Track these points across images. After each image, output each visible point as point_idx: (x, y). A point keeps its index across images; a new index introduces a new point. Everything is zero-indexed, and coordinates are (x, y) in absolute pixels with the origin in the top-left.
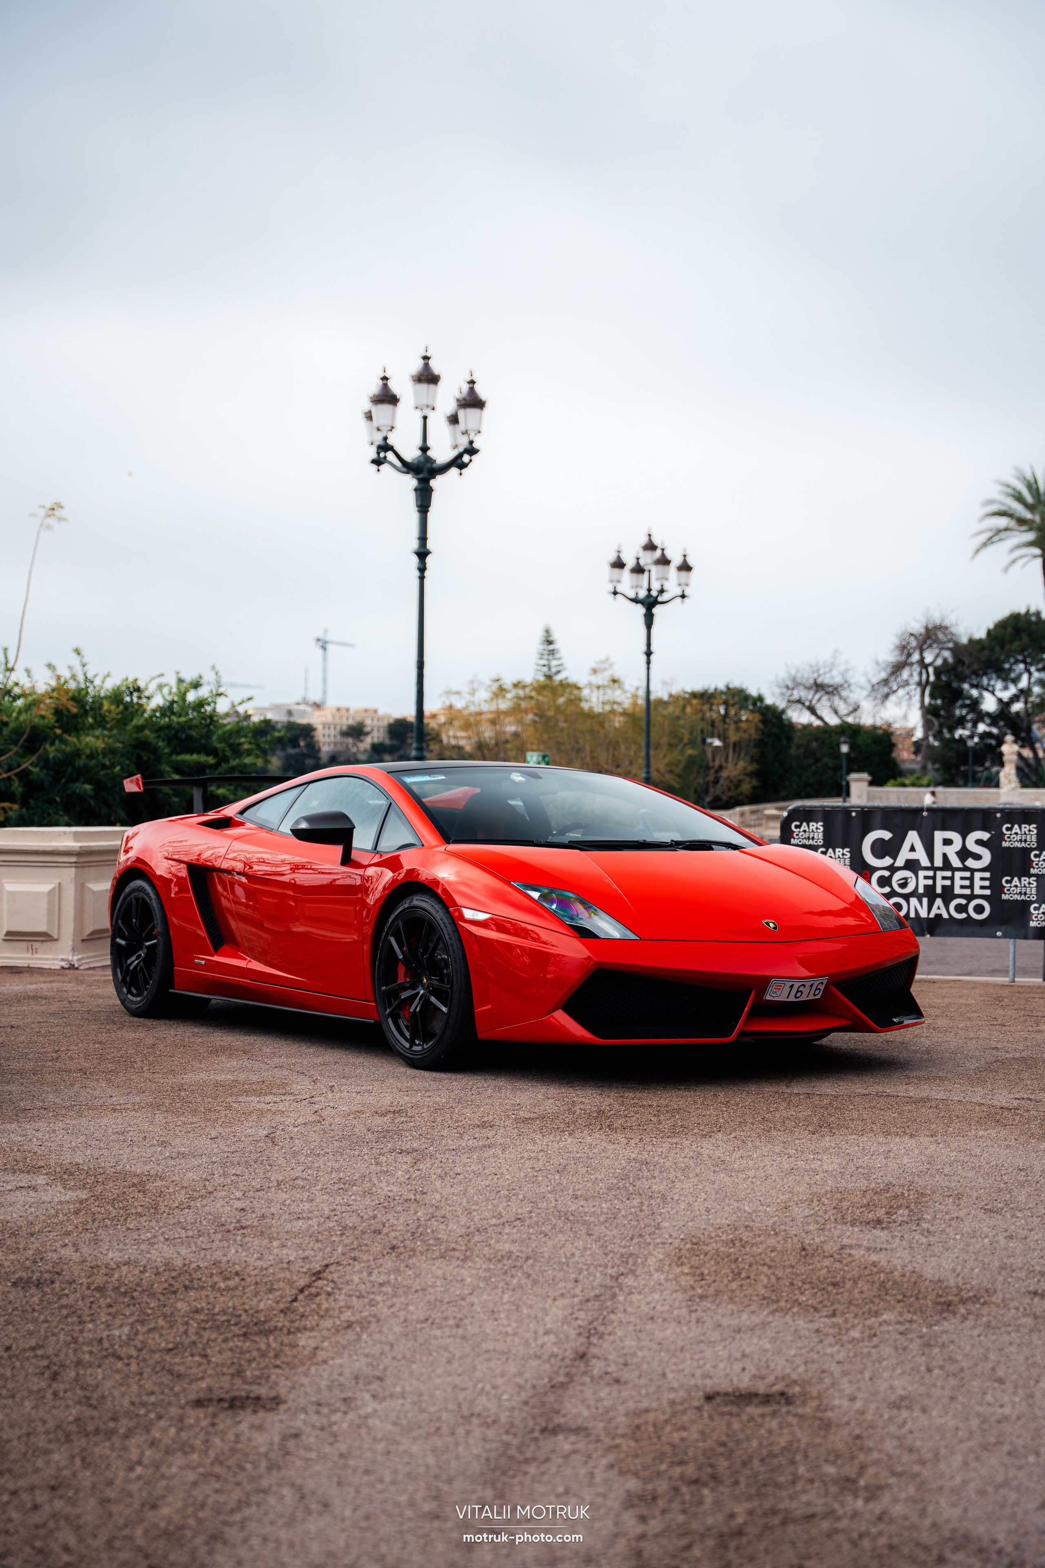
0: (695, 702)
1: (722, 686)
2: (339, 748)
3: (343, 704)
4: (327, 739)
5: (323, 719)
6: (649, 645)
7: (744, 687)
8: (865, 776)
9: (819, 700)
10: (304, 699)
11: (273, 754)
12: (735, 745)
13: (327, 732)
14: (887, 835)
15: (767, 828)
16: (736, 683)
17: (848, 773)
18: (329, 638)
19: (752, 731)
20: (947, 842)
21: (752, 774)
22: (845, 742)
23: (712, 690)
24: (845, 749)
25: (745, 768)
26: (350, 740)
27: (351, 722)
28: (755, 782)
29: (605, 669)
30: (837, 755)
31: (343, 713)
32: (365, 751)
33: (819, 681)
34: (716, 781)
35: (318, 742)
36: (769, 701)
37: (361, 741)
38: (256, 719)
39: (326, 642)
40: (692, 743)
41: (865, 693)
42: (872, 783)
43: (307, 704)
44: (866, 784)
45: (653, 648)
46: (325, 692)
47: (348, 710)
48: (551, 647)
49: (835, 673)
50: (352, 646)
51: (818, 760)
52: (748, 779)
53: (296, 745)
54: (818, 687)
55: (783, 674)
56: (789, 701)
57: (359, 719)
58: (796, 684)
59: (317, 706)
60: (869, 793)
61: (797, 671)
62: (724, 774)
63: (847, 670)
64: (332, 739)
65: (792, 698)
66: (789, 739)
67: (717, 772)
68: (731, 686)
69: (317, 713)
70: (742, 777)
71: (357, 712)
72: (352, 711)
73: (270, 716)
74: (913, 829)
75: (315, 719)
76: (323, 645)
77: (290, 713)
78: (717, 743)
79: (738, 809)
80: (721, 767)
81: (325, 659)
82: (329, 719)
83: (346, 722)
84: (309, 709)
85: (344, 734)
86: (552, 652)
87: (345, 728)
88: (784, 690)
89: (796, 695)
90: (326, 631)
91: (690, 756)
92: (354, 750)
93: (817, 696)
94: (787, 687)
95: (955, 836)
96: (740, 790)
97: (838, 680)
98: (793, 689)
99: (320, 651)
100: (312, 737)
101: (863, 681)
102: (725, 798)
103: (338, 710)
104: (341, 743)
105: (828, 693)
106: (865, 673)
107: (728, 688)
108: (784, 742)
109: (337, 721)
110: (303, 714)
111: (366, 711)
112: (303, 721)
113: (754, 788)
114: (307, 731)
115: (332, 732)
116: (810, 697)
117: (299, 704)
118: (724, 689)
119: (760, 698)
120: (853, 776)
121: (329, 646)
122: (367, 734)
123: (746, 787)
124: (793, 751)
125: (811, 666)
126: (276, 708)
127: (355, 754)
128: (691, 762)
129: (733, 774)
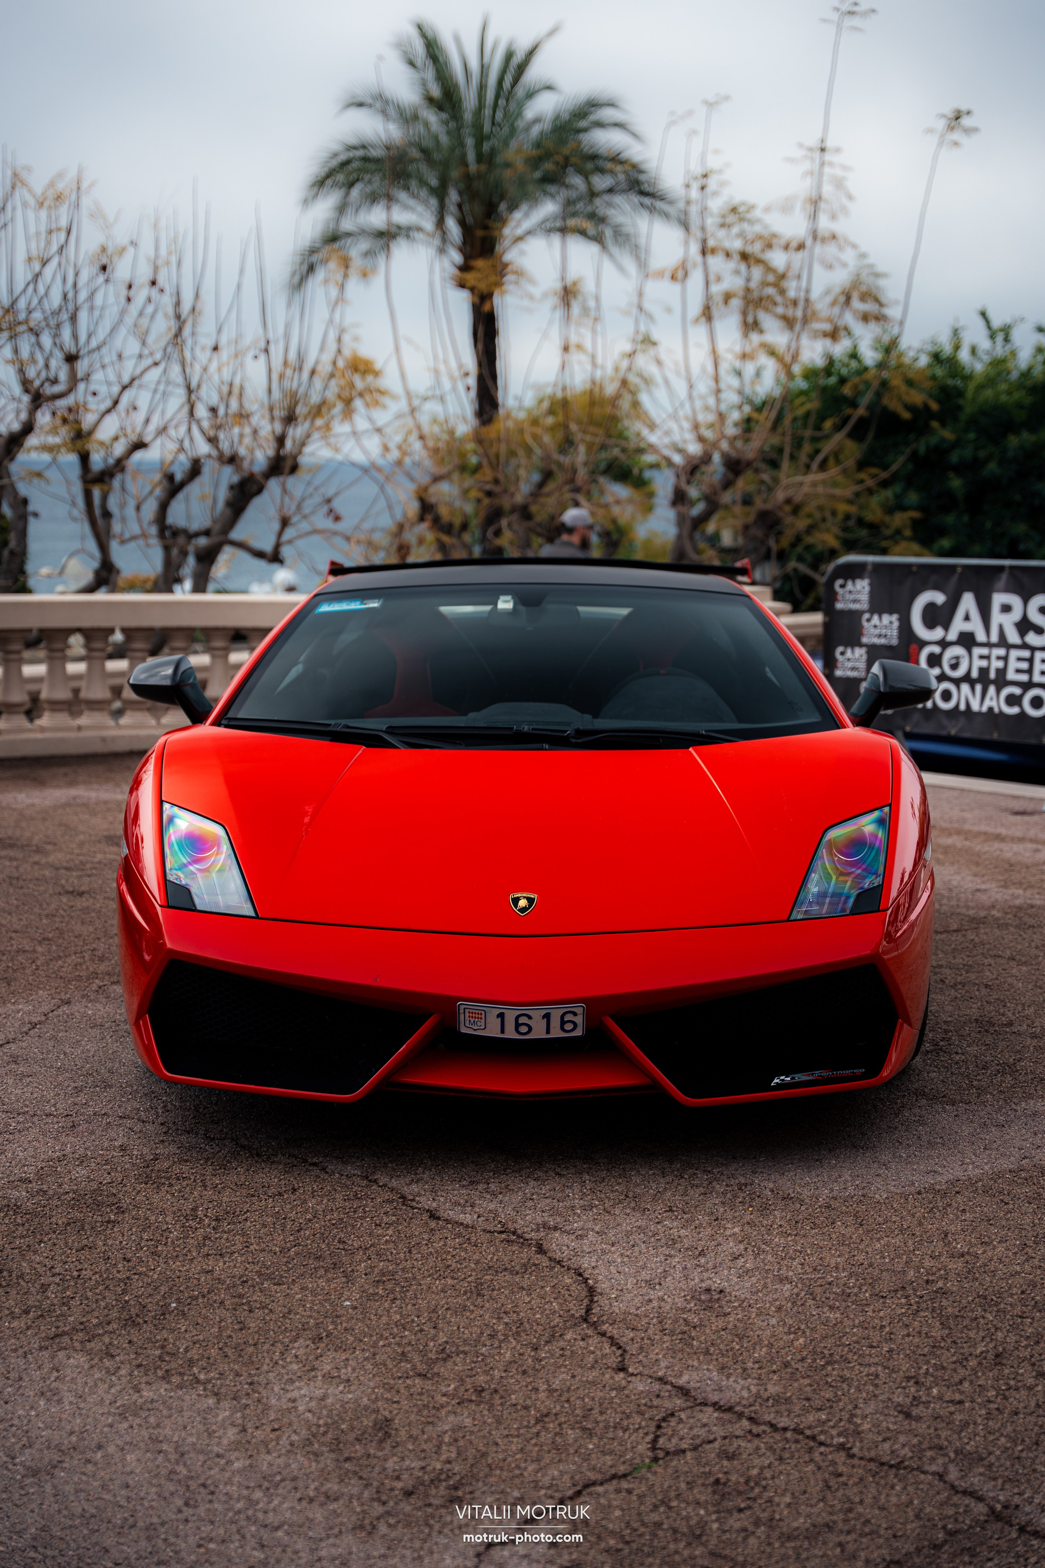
14: (939, 598)
20: (1006, 609)
74: (968, 590)
95: (1015, 601)
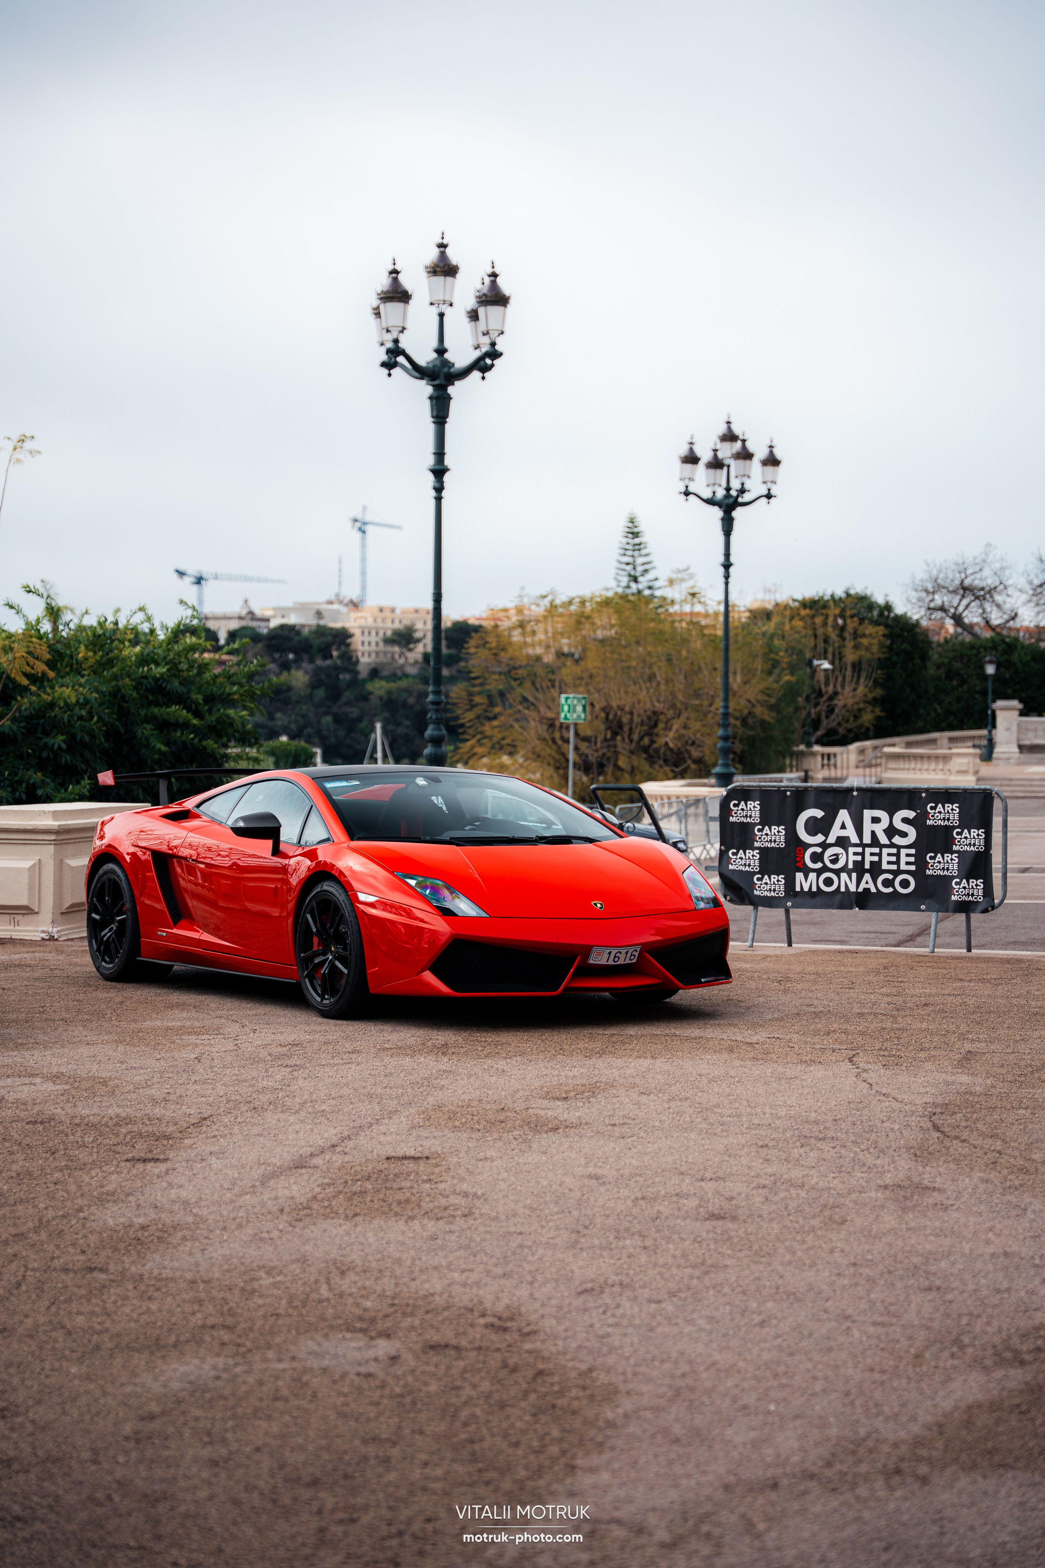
0: (804, 612)
1: (840, 593)
2: (382, 659)
3: (387, 603)
4: (366, 648)
5: (362, 622)
6: (727, 555)
7: (869, 592)
8: (1015, 703)
9: (967, 607)
10: (337, 595)
11: (299, 668)
12: (854, 665)
13: (366, 639)
14: (819, 814)
15: (887, 769)
16: (858, 588)
17: (994, 701)
18: (368, 518)
19: (875, 649)
20: (875, 820)
21: (875, 701)
22: (991, 662)
23: (827, 597)
24: (990, 670)
25: (865, 695)
26: (396, 649)
27: (397, 625)
28: (878, 711)
29: (682, 580)
30: (985, 677)
31: (388, 614)
32: (416, 662)
33: (967, 582)
34: (831, 710)
35: (356, 651)
36: (899, 609)
37: (410, 650)
38: (274, 623)
39: (365, 524)
40: (793, 669)
41: (1024, 597)
42: (1023, 713)
43: (341, 602)
44: (1017, 713)
45: (732, 559)
46: (364, 588)
47: (393, 610)
48: (637, 541)
49: (987, 572)
50: (399, 528)
51: (963, 682)
52: (870, 708)
53: (327, 656)
54: (965, 589)
55: (921, 574)
56: (929, 609)
57: (406, 622)
58: (938, 588)
59: (355, 605)
60: (1019, 725)
61: (940, 571)
62: (839, 702)
63: (1002, 569)
64: (373, 647)
65: (932, 605)
66: (924, 657)
67: (831, 698)
68: (852, 592)
69: (354, 615)
70: (862, 705)
71: (404, 612)
72: (398, 611)
73: (293, 619)
74: (843, 808)
75: (351, 622)
76: (361, 526)
77: (319, 614)
78: (826, 665)
79: (854, 747)
80: (836, 693)
81: (363, 546)
82: (370, 622)
83: (390, 626)
84: (344, 610)
85: (388, 641)
86: (638, 547)
87: (389, 633)
88: (924, 594)
89: (938, 599)
90: (365, 508)
91: (788, 682)
92: (402, 661)
93: (965, 602)
94: (927, 591)
95: (883, 815)
96: (860, 721)
97: (990, 581)
98: (933, 593)
99: (358, 535)
100: (348, 645)
101: (1022, 582)
102: (841, 731)
103: (381, 610)
104: (385, 653)
105: (977, 598)
106: (1026, 573)
107: (848, 595)
108: (917, 661)
109: (380, 624)
110: (336, 615)
111: (417, 611)
112: (337, 625)
113: (878, 718)
114: (342, 637)
115: (373, 639)
116: (955, 604)
117: (330, 602)
118: (843, 595)
119: (888, 607)
120: (1000, 703)
121: (369, 529)
122: (418, 641)
123: (867, 718)
124: (931, 671)
125: (957, 564)
126: (301, 607)
127: (402, 667)
128: (791, 692)
129: (850, 702)
